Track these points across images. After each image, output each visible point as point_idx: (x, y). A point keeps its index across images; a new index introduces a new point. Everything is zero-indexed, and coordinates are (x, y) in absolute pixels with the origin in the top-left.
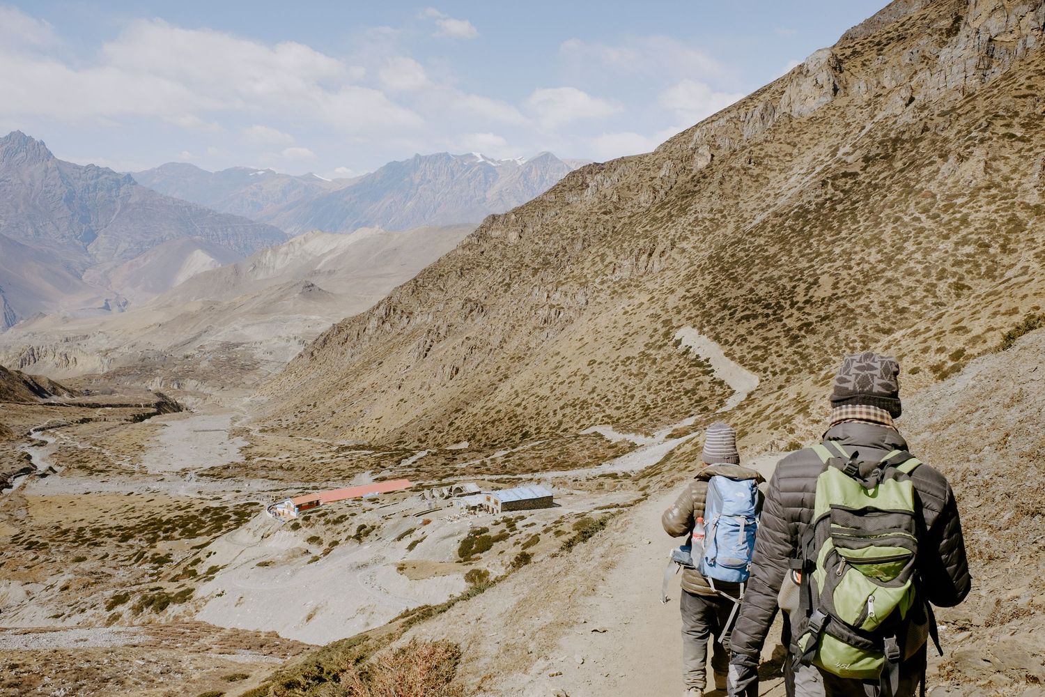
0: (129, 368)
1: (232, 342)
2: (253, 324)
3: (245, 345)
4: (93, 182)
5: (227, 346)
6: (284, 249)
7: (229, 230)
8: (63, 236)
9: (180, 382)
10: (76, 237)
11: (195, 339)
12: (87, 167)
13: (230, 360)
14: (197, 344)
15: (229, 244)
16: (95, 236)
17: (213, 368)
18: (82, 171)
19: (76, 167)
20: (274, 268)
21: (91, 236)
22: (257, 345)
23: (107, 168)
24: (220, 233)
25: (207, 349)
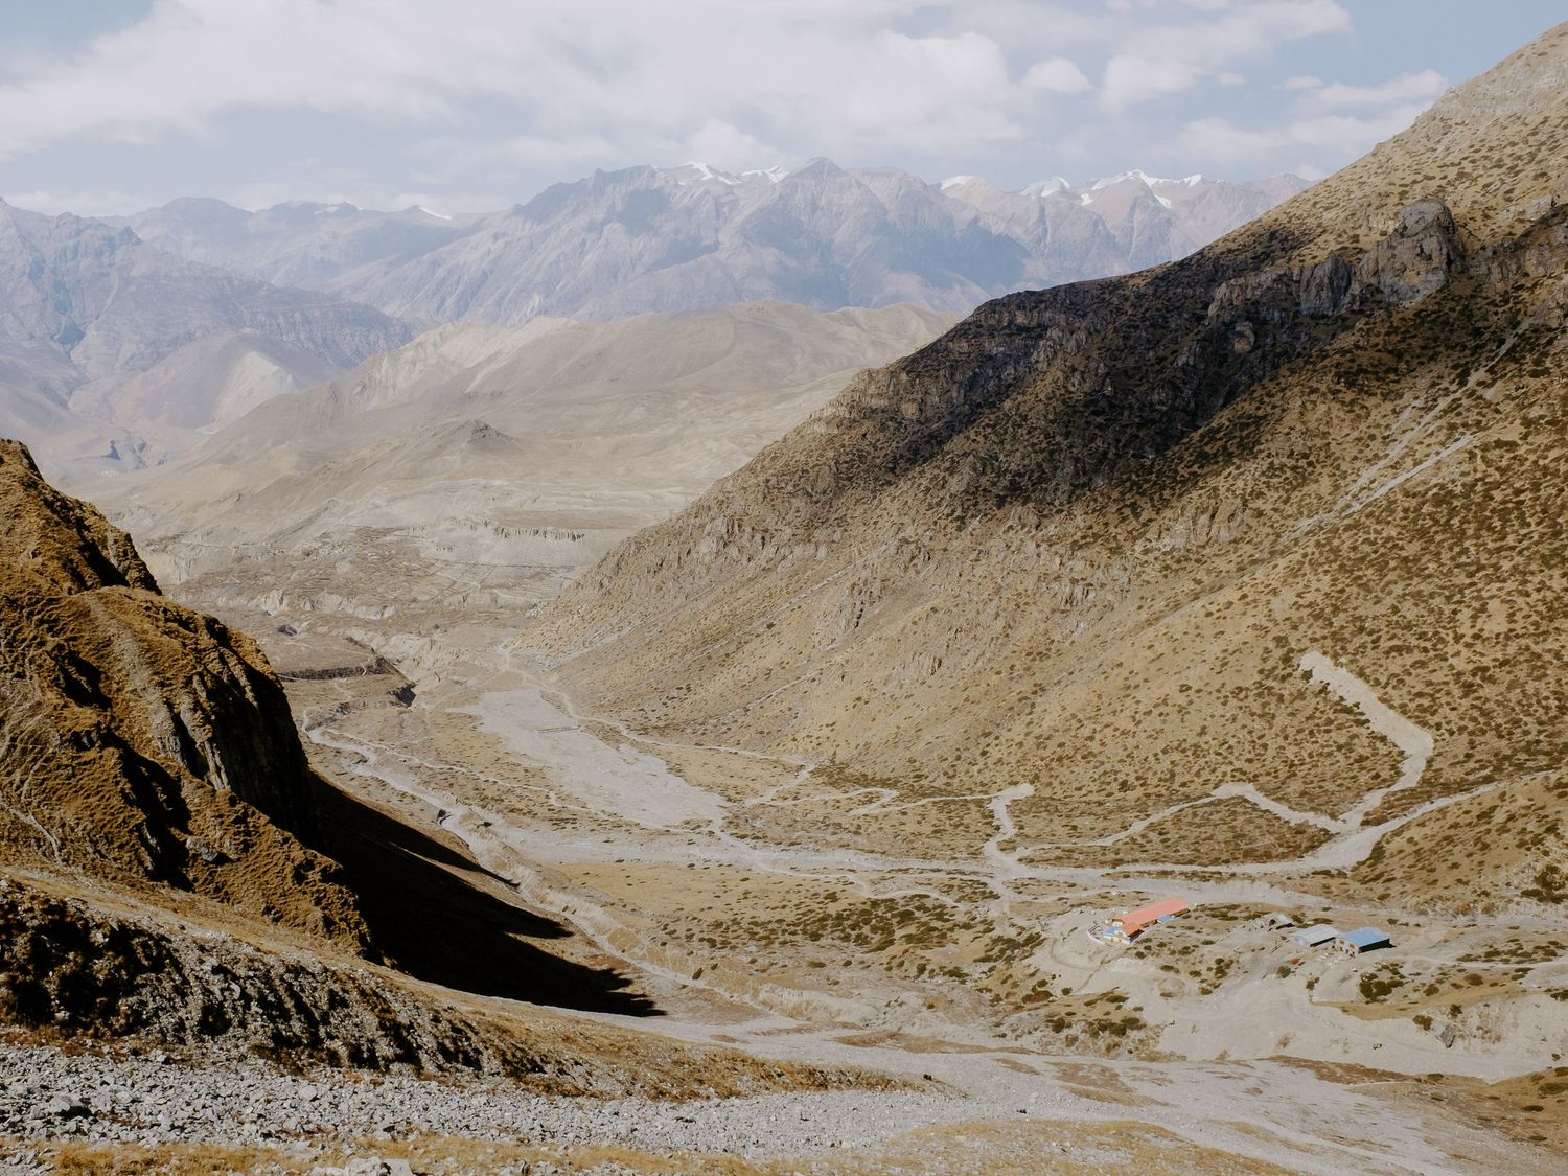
0: (220, 574)
1: (375, 527)
2: (404, 497)
3: (398, 533)
4: (71, 243)
5: (367, 535)
6: (409, 355)
7: (297, 314)
8: (32, 337)
9: (313, 598)
10: (52, 337)
11: (310, 521)
12: (61, 217)
13: (384, 559)
14: (315, 531)
15: (299, 338)
16: (81, 335)
17: (360, 574)
18: (53, 226)
19: (43, 219)
20: (394, 388)
21: (74, 335)
22: (418, 533)
23: (92, 218)
24: (282, 321)
25: (336, 539)
